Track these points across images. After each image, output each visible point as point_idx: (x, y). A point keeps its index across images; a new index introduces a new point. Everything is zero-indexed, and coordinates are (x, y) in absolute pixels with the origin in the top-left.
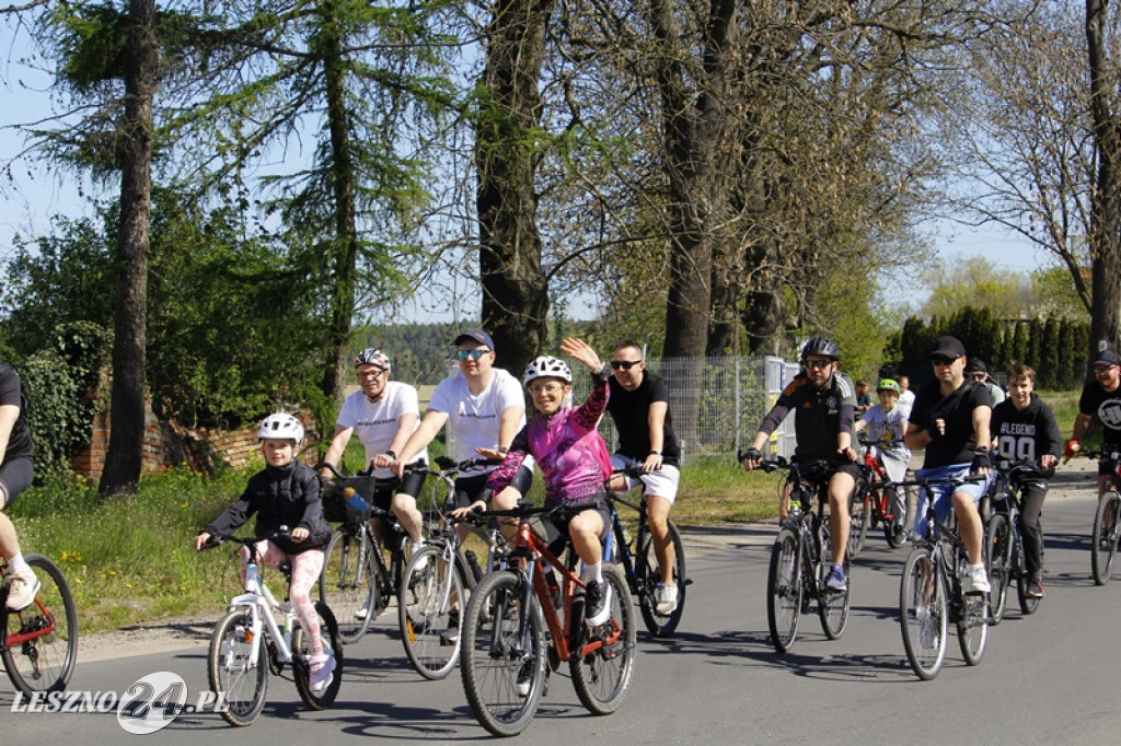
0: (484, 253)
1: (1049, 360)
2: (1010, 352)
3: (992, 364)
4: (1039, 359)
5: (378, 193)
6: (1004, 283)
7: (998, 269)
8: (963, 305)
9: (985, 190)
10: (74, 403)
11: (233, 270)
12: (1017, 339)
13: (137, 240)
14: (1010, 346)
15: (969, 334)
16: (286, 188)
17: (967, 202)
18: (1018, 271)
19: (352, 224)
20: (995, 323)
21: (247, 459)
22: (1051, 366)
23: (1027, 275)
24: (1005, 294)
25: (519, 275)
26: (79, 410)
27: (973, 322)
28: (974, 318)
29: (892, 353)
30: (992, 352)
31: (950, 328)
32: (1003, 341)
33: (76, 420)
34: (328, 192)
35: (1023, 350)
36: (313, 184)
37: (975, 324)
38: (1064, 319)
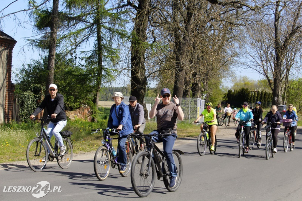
0: (132, 72)
1: (262, 101)
2: (252, 99)
5: (108, 56)
6: (251, 82)
7: (250, 79)
8: (241, 87)
9: (248, 60)
10: (35, 103)
11: (73, 73)
12: (254, 96)
13: (52, 65)
14: (253, 97)
15: (243, 94)
16: (86, 54)
17: (244, 63)
18: (254, 80)
19: (102, 63)
20: (249, 92)
21: (75, 118)
23: (257, 81)
24: (251, 85)
25: (140, 77)
26: (36, 105)
29: (225, 98)
30: (248, 99)
31: (239, 93)
32: (251, 96)
33: (35, 107)
34: (96, 56)
35: (255, 98)
36: (93, 54)
37: (245, 92)
38: (265, 91)
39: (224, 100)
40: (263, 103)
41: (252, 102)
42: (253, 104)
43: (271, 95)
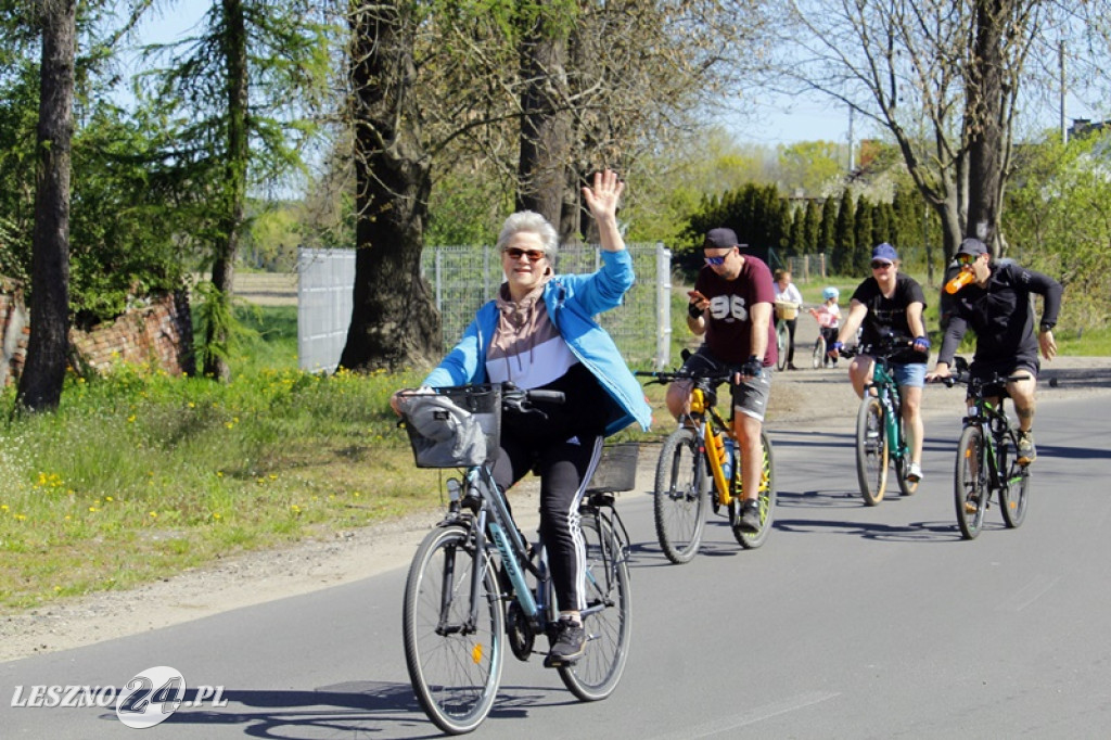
2: (800, 235)
3: (781, 247)
4: (833, 242)
5: (273, 62)
7: (742, 140)
8: (745, 180)
9: (804, 54)
12: (808, 221)
14: (801, 227)
15: (752, 214)
17: (785, 69)
18: (762, 143)
19: (245, 98)
20: (783, 201)
21: (110, 362)
22: (847, 249)
25: (400, 153)
27: (757, 200)
28: (758, 197)
29: (693, 236)
30: (782, 235)
32: (793, 222)
35: (815, 231)
36: (200, 52)
37: (760, 204)
38: (862, 196)
39: (691, 248)
40: (853, 250)
41: (800, 251)
42: (807, 257)
43: (888, 212)
